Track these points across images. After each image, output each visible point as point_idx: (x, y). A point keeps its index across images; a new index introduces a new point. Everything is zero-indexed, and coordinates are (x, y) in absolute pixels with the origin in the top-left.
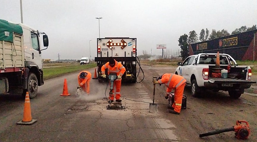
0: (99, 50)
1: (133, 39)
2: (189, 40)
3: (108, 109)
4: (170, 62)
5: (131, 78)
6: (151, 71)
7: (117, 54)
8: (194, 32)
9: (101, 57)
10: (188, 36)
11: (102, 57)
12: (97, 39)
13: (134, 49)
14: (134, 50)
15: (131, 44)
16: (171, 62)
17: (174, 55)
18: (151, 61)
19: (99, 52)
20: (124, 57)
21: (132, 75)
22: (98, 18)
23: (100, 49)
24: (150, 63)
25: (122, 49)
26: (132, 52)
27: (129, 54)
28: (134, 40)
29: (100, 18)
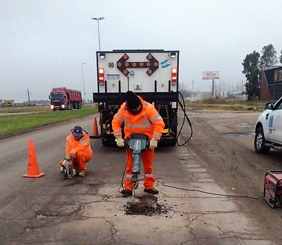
0: (101, 78)
1: (173, 53)
2: (262, 63)
3: (127, 214)
4: (227, 104)
5: (168, 136)
6: (198, 121)
7: (138, 86)
8: (271, 47)
9: (106, 94)
10: (261, 56)
11: (108, 92)
12: (97, 52)
13: (173, 75)
14: (175, 78)
15: (167, 63)
16: (229, 104)
17: (233, 91)
18: (193, 102)
19: (101, 82)
20: (154, 91)
21: (169, 130)
22: (96, 19)
23: (102, 75)
24: (193, 106)
25: (150, 75)
26: (170, 81)
27: (163, 85)
28: (175, 55)
29: (100, 19)
